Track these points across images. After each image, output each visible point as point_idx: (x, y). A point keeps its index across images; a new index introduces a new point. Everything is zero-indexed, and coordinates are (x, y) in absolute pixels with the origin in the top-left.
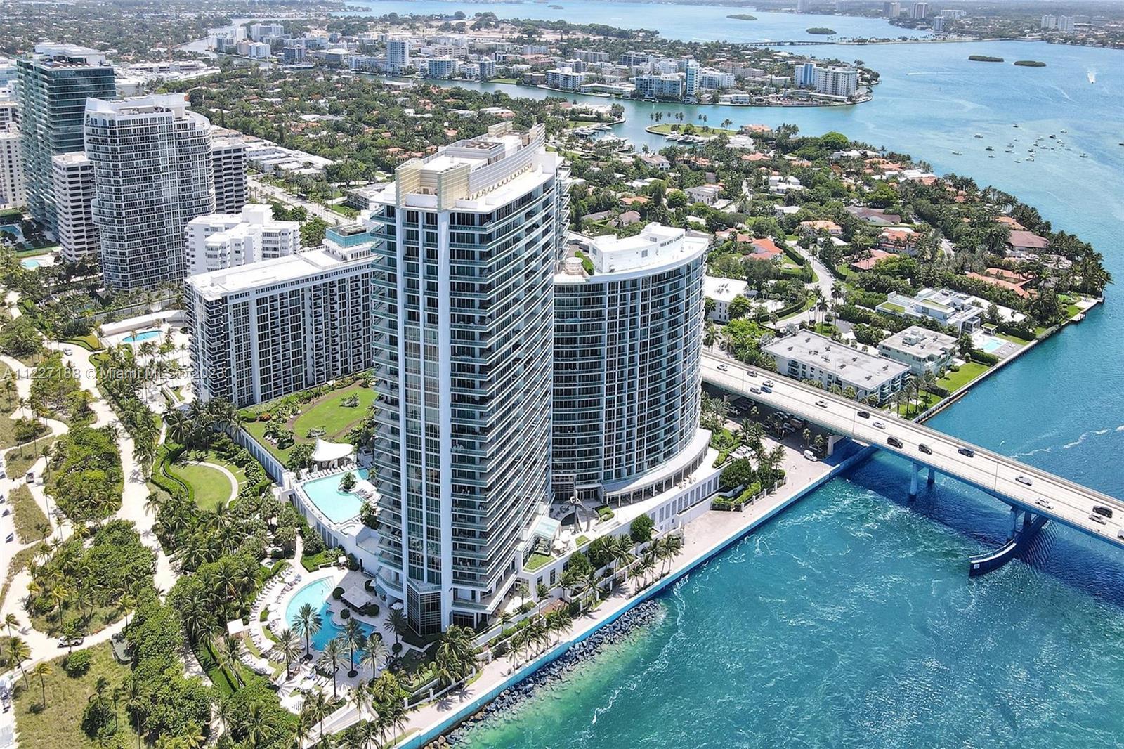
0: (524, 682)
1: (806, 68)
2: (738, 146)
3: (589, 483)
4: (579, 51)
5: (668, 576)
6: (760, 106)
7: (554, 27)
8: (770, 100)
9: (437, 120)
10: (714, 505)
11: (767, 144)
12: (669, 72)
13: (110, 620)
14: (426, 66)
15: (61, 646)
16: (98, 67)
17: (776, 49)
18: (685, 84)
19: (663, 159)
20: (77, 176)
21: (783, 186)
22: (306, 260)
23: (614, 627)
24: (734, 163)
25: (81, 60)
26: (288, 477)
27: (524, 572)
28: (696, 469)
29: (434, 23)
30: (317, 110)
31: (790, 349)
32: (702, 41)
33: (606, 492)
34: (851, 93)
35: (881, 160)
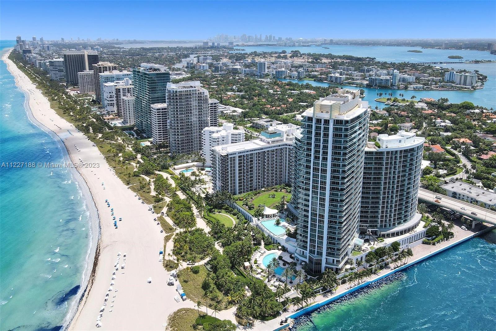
0: (354, 292)
1: (450, 74)
2: (420, 107)
3: (373, 228)
4: (340, 66)
5: (407, 264)
6: (428, 90)
7: (327, 57)
8: (433, 88)
9: (283, 94)
10: (423, 242)
11: (433, 107)
12: (383, 75)
13: (202, 259)
14: (274, 73)
15: (188, 264)
16: (165, 72)
17: (434, 65)
18: (392, 81)
19: (385, 112)
20: (160, 112)
21: (443, 124)
22: (254, 143)
23: (387, 279)
24: (419, 114)
25: (158, 69)
26: (255, 219)
27: (350, 256)
28: (416, 228)
29: (273, 55)
30: (232, 90)
31: (453, 188)
32: (397, 62)
33: (380, 232)
34: (473, 85)
35: (491, 114)
